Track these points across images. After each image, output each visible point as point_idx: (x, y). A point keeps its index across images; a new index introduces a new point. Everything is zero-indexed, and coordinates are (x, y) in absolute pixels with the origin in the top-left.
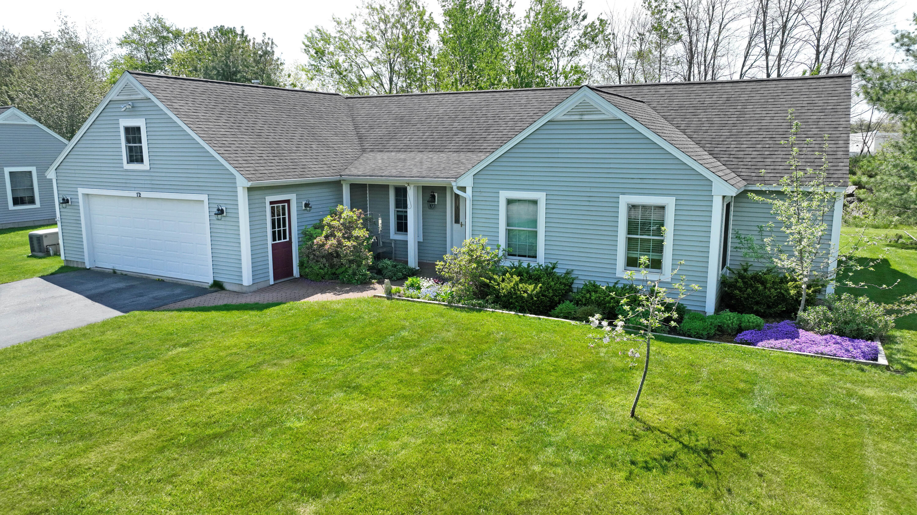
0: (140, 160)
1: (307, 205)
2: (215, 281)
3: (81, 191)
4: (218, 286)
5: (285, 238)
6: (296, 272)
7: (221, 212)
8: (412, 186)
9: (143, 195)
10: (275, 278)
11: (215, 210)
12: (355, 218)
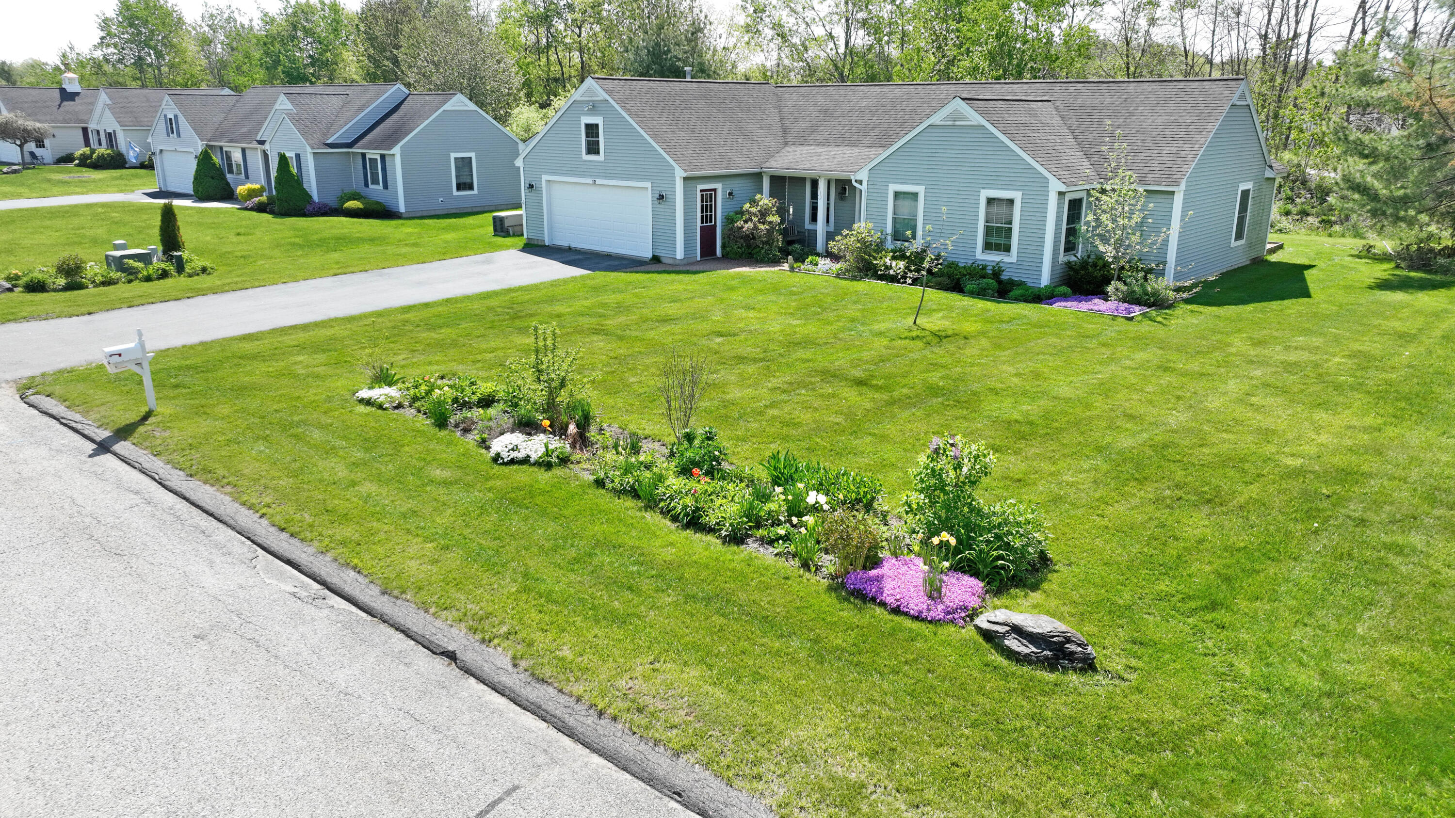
0: (597, 152)
1: (730, 194)
2: (654, 256)
3: (545, 178)
4: (656, 259)
5: (711, 222)
6: (719, 251)
7: (661, 197)
8: (823, 179)
9: (598, 182)
10: (702, 256)
11: (657, 196)
12: (770, 205)
